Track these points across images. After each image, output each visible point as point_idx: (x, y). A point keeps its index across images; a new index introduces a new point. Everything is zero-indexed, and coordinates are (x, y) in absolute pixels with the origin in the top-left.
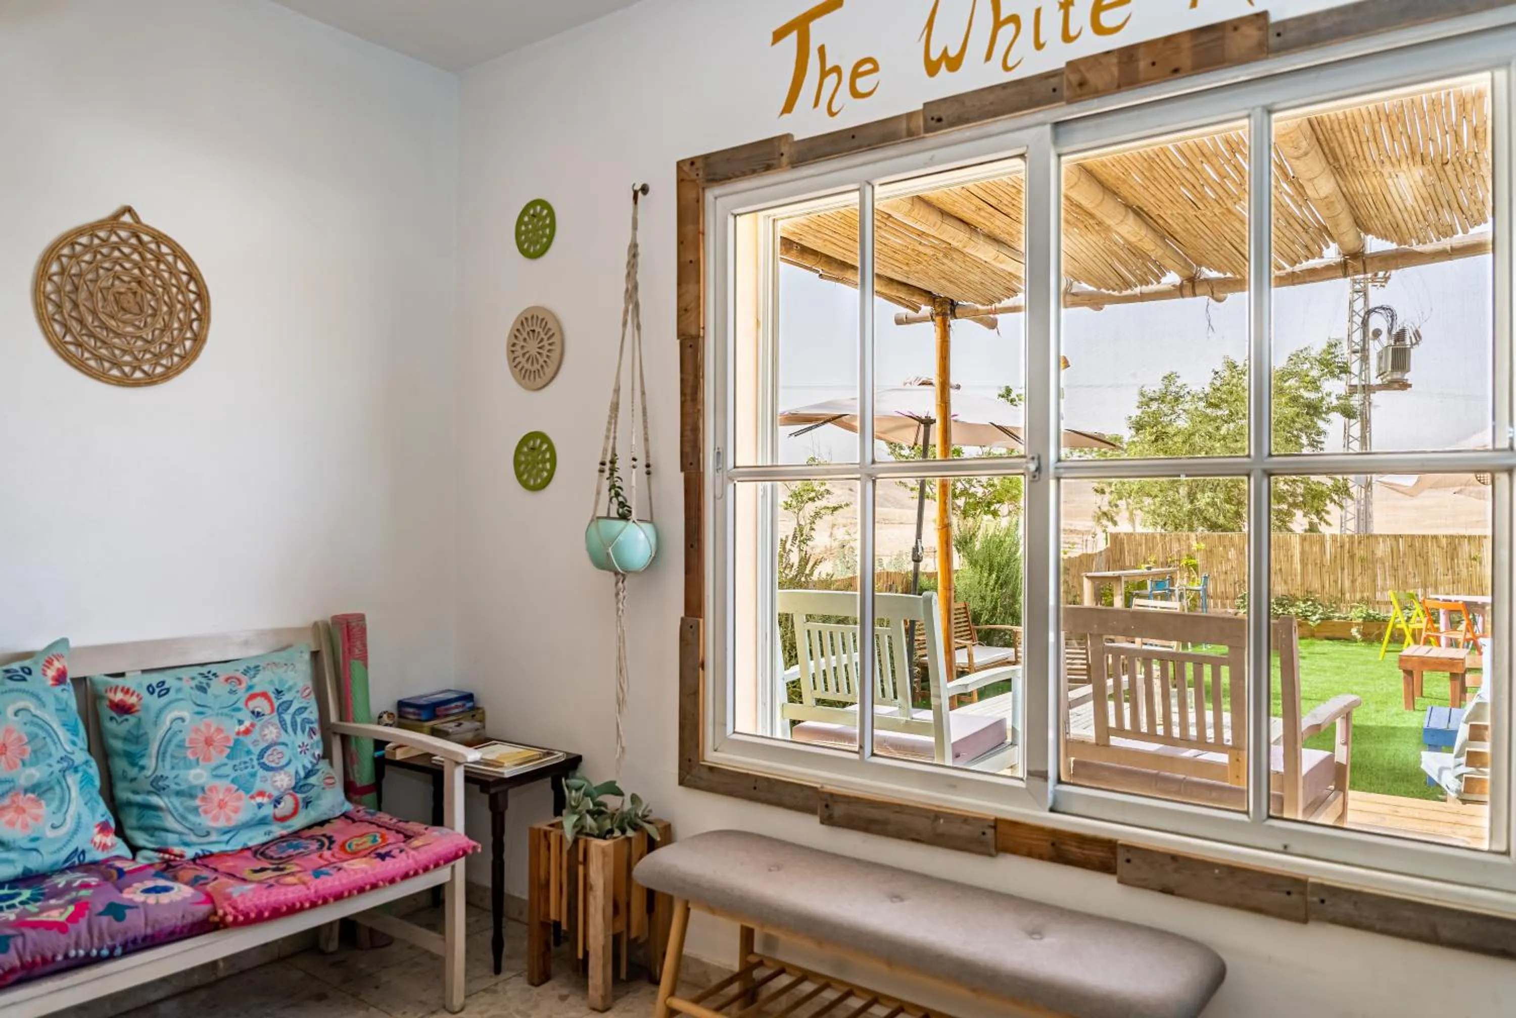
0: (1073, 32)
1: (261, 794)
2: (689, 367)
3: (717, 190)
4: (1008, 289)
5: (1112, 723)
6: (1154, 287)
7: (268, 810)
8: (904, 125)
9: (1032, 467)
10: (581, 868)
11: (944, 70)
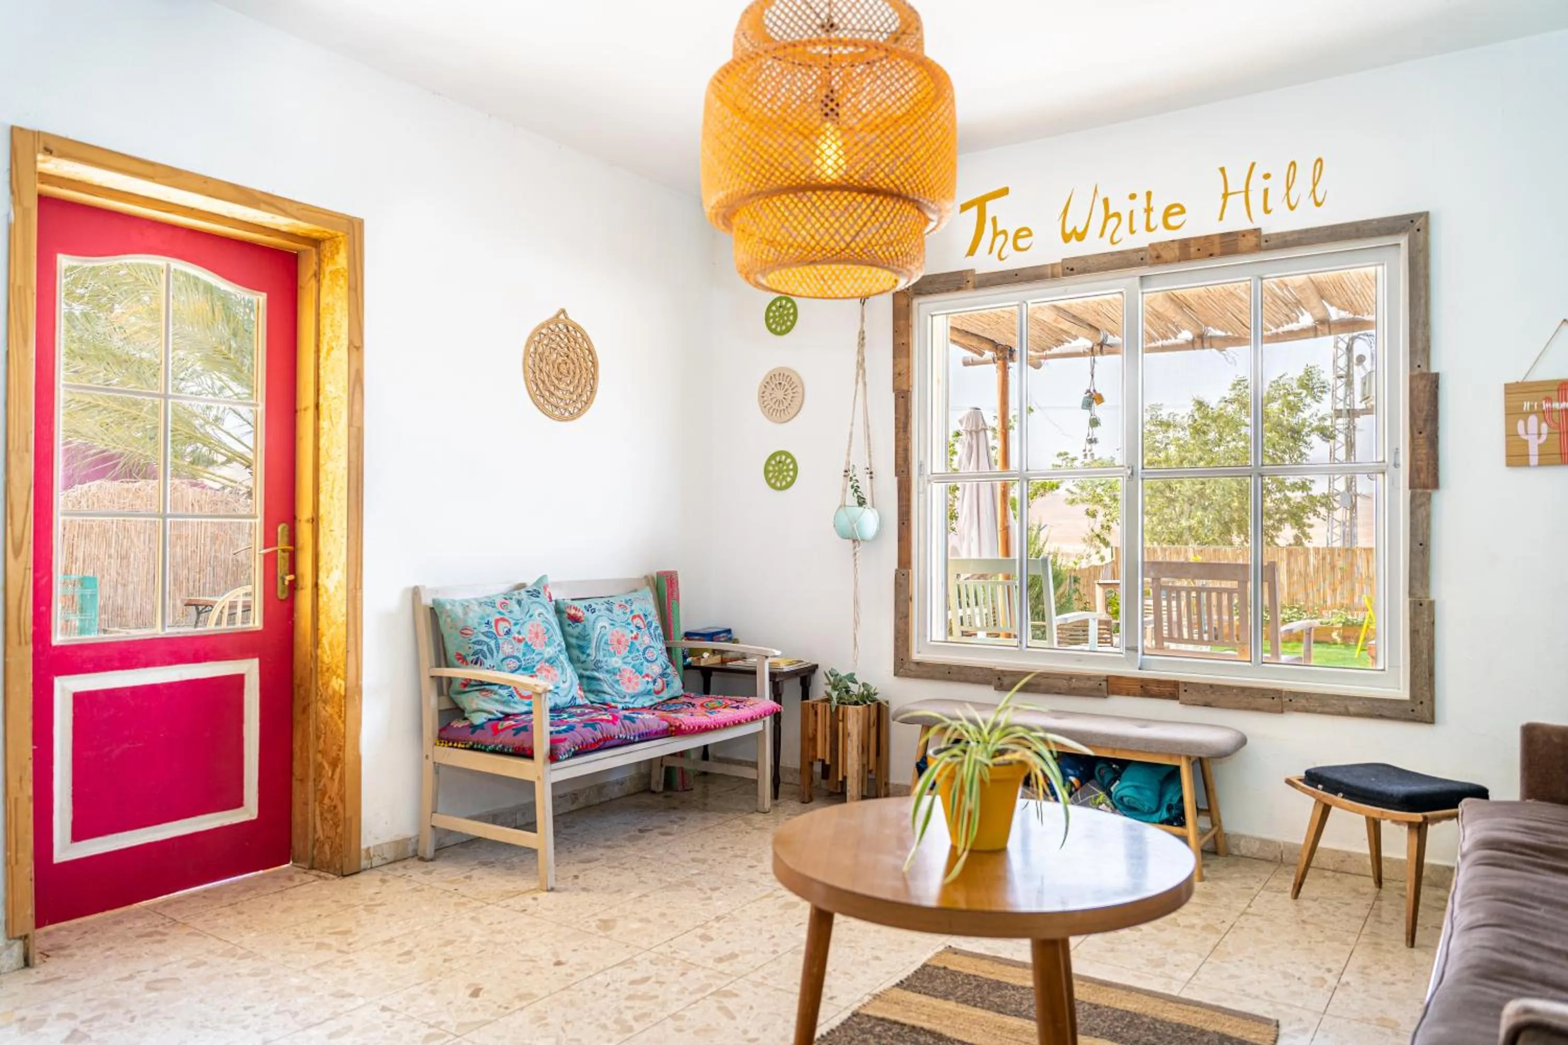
0: (1152, 226)
1: (647, 675)
2: (902, 411)
3: (922, 299)
4: (1058, 340)
5: (1165, 633)
6: (1172, 341)
7: (651, 686)
8: (1049, 271)
9: (1129, 472)
10: (841, 724)
11: (1074, 240)
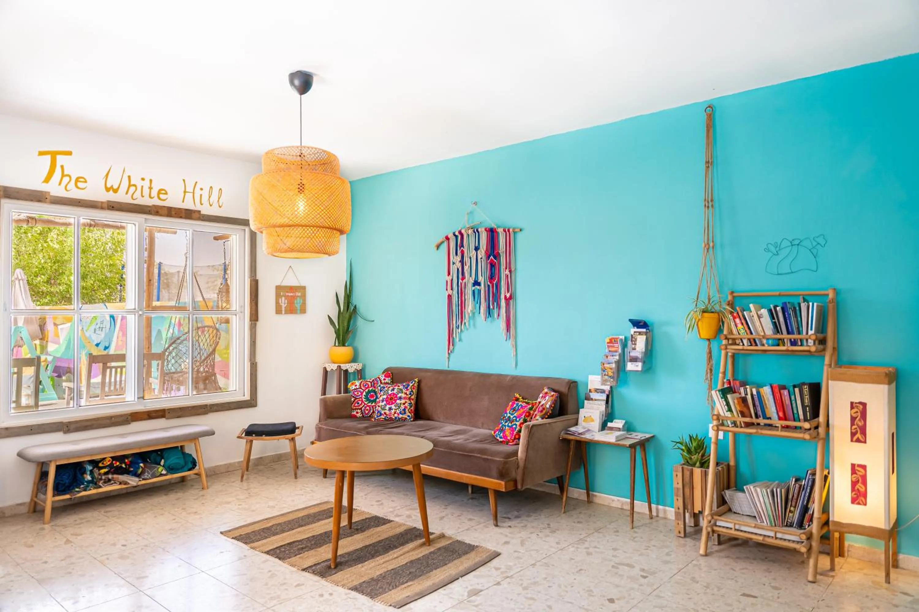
0: (152, 196)
8: (100, 205)
11: (111, 192)
